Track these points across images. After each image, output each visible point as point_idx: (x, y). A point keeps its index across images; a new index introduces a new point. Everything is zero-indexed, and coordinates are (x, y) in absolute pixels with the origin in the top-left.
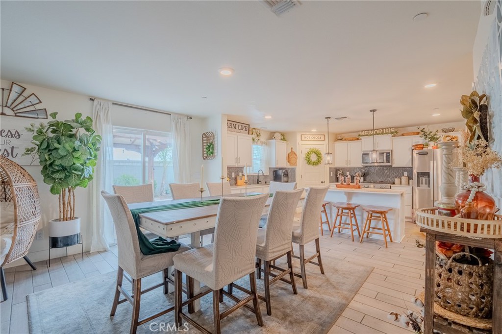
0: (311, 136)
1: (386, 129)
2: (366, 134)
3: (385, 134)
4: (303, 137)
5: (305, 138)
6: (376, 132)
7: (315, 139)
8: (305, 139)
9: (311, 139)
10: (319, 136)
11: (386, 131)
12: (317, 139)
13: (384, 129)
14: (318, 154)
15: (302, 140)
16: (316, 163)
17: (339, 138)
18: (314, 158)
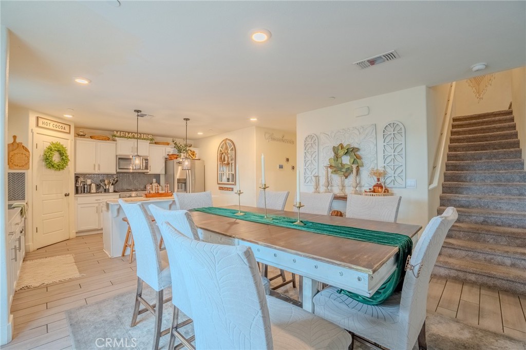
0: (52, 123)
1: (144, 134)
2: (122, 135)
3: (143, 139)
4: (41, 121)
5: (43, 123)
6: (134, 136)
7: (57, 129)
8: (43, 126)
9: (51, 127)
10: (64, 126)
11: (144, 137)
12: (60, 130)
13: (142, 135)
14: (62, 153)
15: (37, 125)
16: (60, 167)
17: (81, 133)
18: (56, 158)
